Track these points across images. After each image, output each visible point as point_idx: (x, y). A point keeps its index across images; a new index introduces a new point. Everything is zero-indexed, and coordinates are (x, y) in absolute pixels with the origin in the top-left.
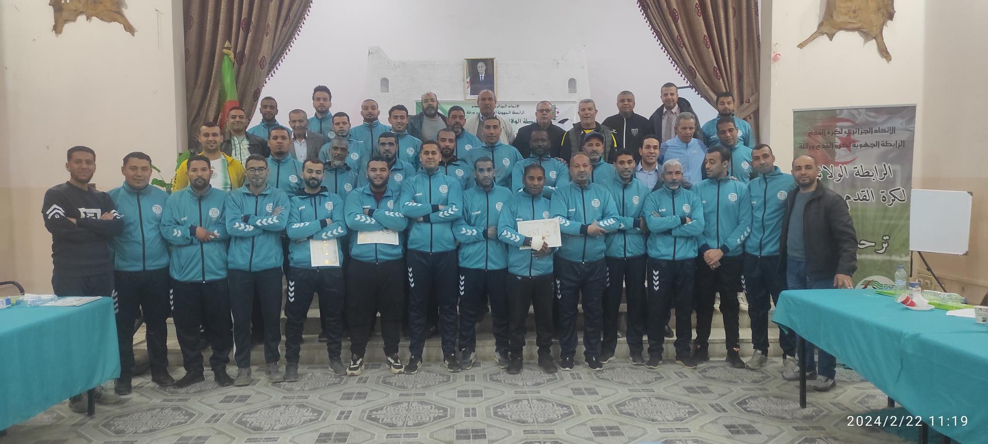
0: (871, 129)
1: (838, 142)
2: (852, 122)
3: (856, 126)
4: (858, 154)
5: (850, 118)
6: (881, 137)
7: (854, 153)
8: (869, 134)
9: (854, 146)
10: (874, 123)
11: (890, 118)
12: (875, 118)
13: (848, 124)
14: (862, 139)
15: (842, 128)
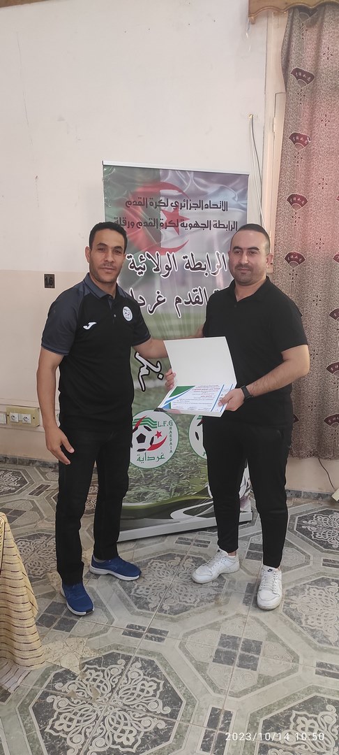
0: (201, 202)
1: (164, 219)
2: (180, 191)
3: (184, 195)
4: (187, 238)
5: (176, 184)
6: (213, 215)
7: (182, 237)
8: (199, 210)
9: (183, 225)
10: (204, 194)
11: (222, 189)
12: (205, 186)
13: (175, 193)
14: (191, 215)
15: (167, 198)
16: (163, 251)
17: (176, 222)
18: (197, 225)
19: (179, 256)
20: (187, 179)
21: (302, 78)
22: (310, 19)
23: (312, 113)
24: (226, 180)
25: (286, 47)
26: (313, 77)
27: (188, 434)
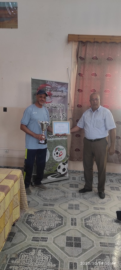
0: (56, 90)
2: (51, 87)
3: (52, 88)
4: (53, 99)
5: (50, 85)
6: (59, 94)
7: (52, 99)
8: (56, 92)
9: (52, 96)
10: (57, 88)
11: (62, 87)
12: (57, 86)
13: (50, 87)
14: (54, 93)
15: (48, 88)
16: (47, 103)
17: (50, 95)
18: (55, 96)
19: (50, 104)
20: (53, 84)
21: (81, 59)
22: (83, 44)
23: (84, 68)
24: (63, 84)
25: (77, 51)
26: (84, 59)
27: (52, 154)
